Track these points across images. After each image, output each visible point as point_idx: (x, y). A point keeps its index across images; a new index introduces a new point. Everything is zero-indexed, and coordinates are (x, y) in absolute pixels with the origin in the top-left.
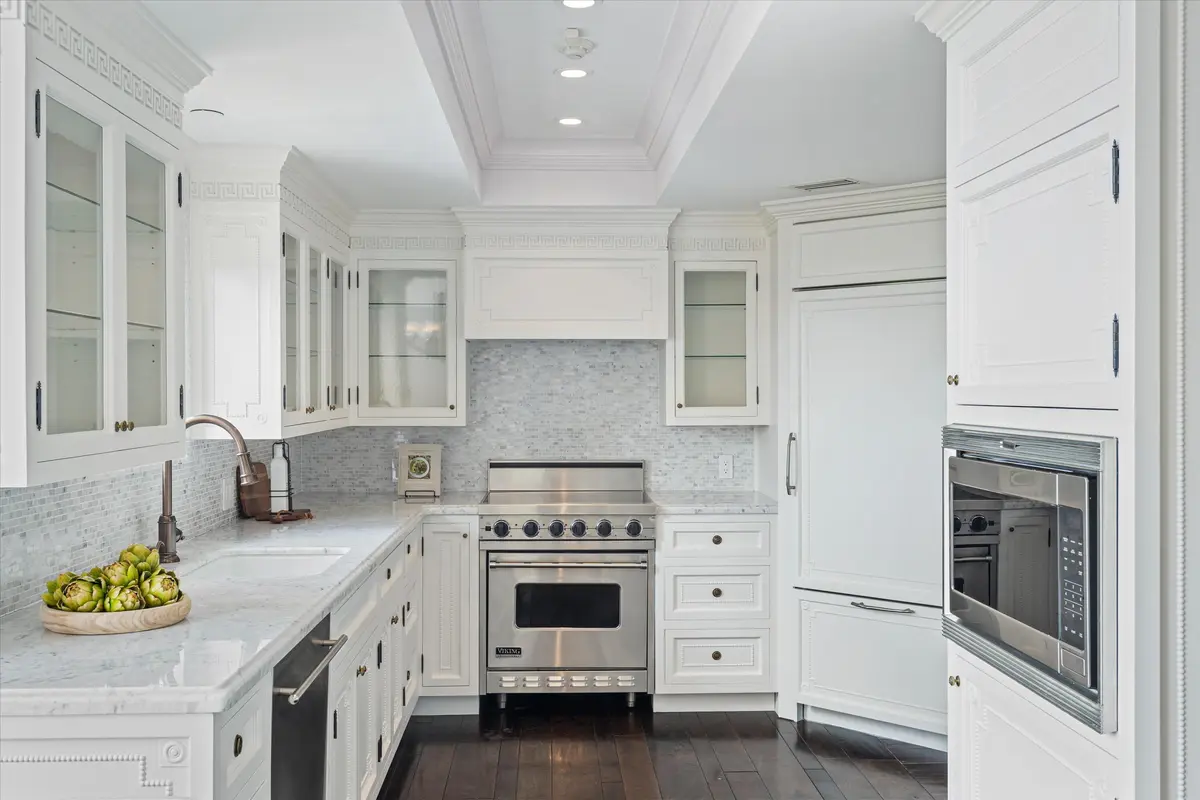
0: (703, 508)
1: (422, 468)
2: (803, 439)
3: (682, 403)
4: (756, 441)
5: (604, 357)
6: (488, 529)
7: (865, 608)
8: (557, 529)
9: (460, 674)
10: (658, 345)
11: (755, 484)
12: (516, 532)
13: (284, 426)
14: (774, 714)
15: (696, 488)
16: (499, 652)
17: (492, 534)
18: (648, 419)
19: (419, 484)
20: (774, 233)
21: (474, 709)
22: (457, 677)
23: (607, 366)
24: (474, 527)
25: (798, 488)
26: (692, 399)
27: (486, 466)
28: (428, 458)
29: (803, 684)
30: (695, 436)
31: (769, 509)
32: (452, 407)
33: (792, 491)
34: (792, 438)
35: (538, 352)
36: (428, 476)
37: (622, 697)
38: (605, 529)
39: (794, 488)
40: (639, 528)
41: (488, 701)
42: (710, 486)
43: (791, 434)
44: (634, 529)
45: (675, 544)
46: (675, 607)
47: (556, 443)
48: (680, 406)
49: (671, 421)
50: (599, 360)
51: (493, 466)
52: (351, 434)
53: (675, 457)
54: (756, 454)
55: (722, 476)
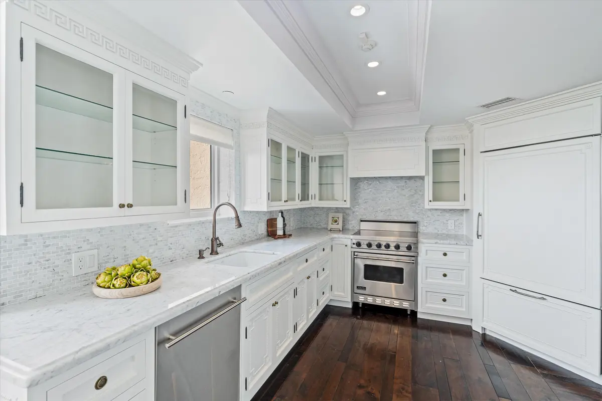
0: (438, 241)
1: (336, 221)
2: (485, 216)
3: (432, 200)
4: (464, 215)
5: (402, 183)
6: (354, 244)
7: (518, 293)
8: (379, 246)
9: (344, 293)
10: (422, 178)
11: (464, 231)
12: (364, 246)
13: (268, 206)
14: (471, 327)
15: (439, 232)
16: (358, 288)
17: (355, 246)
19: (335, 226)
20: (471, 132)
21: (350, 306)
22: (343, 294)
23: (403, 186)
24: (349, 243)
25: (482, 236)
26: (435, 199)
27: (359, 221)
28: (338, 218)
29: (485, 319)
30: (439, 213)
31: (469, 243)
32: (345, 201)
33: (480, 237)
34: (480, 215)
36: (338, 224)
37: (405, 310)
38: (397, 247)
39: (481, 236)
40: (411, 248)
41: (355, 304)
42: (444, 232)
43: (479, 213)
44: (409, 248)
45: (427, 255)
46: (426, 278)
48: (430, 201)
49: (427, 207)
50: (400, 185)
51: (361, 221)
52: (316, 209)
53: (430, 220)
54: (464, 220)
55: (449, 228)
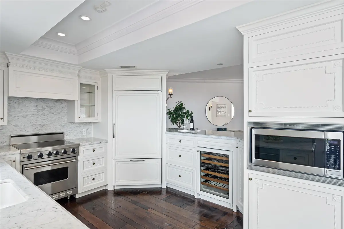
0: (91, 143)
4: (92, 125)
5: (51, 104)
6: (24, 158)
7: (133, 161)
8: (50, 154)
12: (35, 157)
15: (77, 138)
17: (27, 159)
18: (64, 121)
23: (52, 106)
27: (10, 137)
30: (77, 125)
31: (106, 141)
32: (2, 119)
35: (29, 102)
38: (65, 152)
39: (114, 136)
42: (81, 137)
43: (114, 124)
44: (74, 151)
45: (83, 153)
46: (83, 169)
47: (35, 129)
48: (79, 117)
49: (77, 121)
50: (49, 105)
51: (12, 137)
53: (72, 130)
54: (92, 129)
55: (84, 134)
